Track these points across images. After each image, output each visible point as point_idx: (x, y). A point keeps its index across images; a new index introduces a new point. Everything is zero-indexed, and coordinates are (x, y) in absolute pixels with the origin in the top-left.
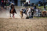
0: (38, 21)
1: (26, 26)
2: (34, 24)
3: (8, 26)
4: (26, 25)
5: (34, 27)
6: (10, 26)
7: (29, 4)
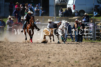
0: (92, 48)
1: (67, 60)
2: (83, 55)
3: (28, 59)
4: (68, 57)
5: (84, 61)
6: (33, 60)
7: (73, 11)
